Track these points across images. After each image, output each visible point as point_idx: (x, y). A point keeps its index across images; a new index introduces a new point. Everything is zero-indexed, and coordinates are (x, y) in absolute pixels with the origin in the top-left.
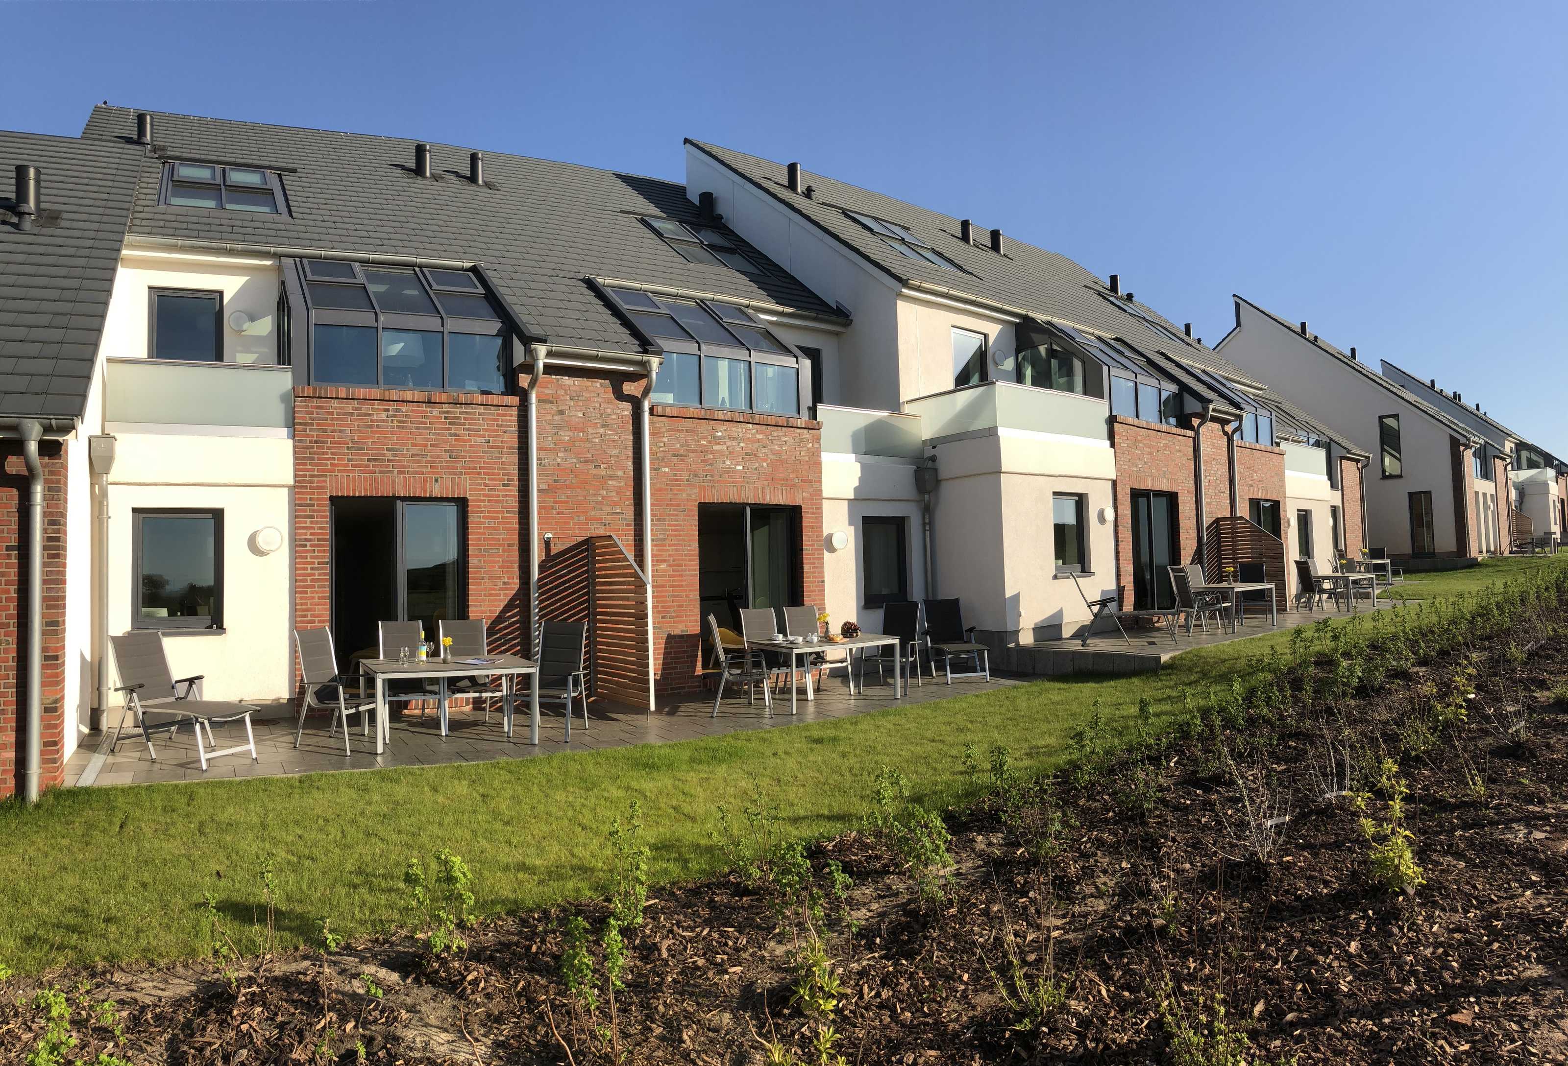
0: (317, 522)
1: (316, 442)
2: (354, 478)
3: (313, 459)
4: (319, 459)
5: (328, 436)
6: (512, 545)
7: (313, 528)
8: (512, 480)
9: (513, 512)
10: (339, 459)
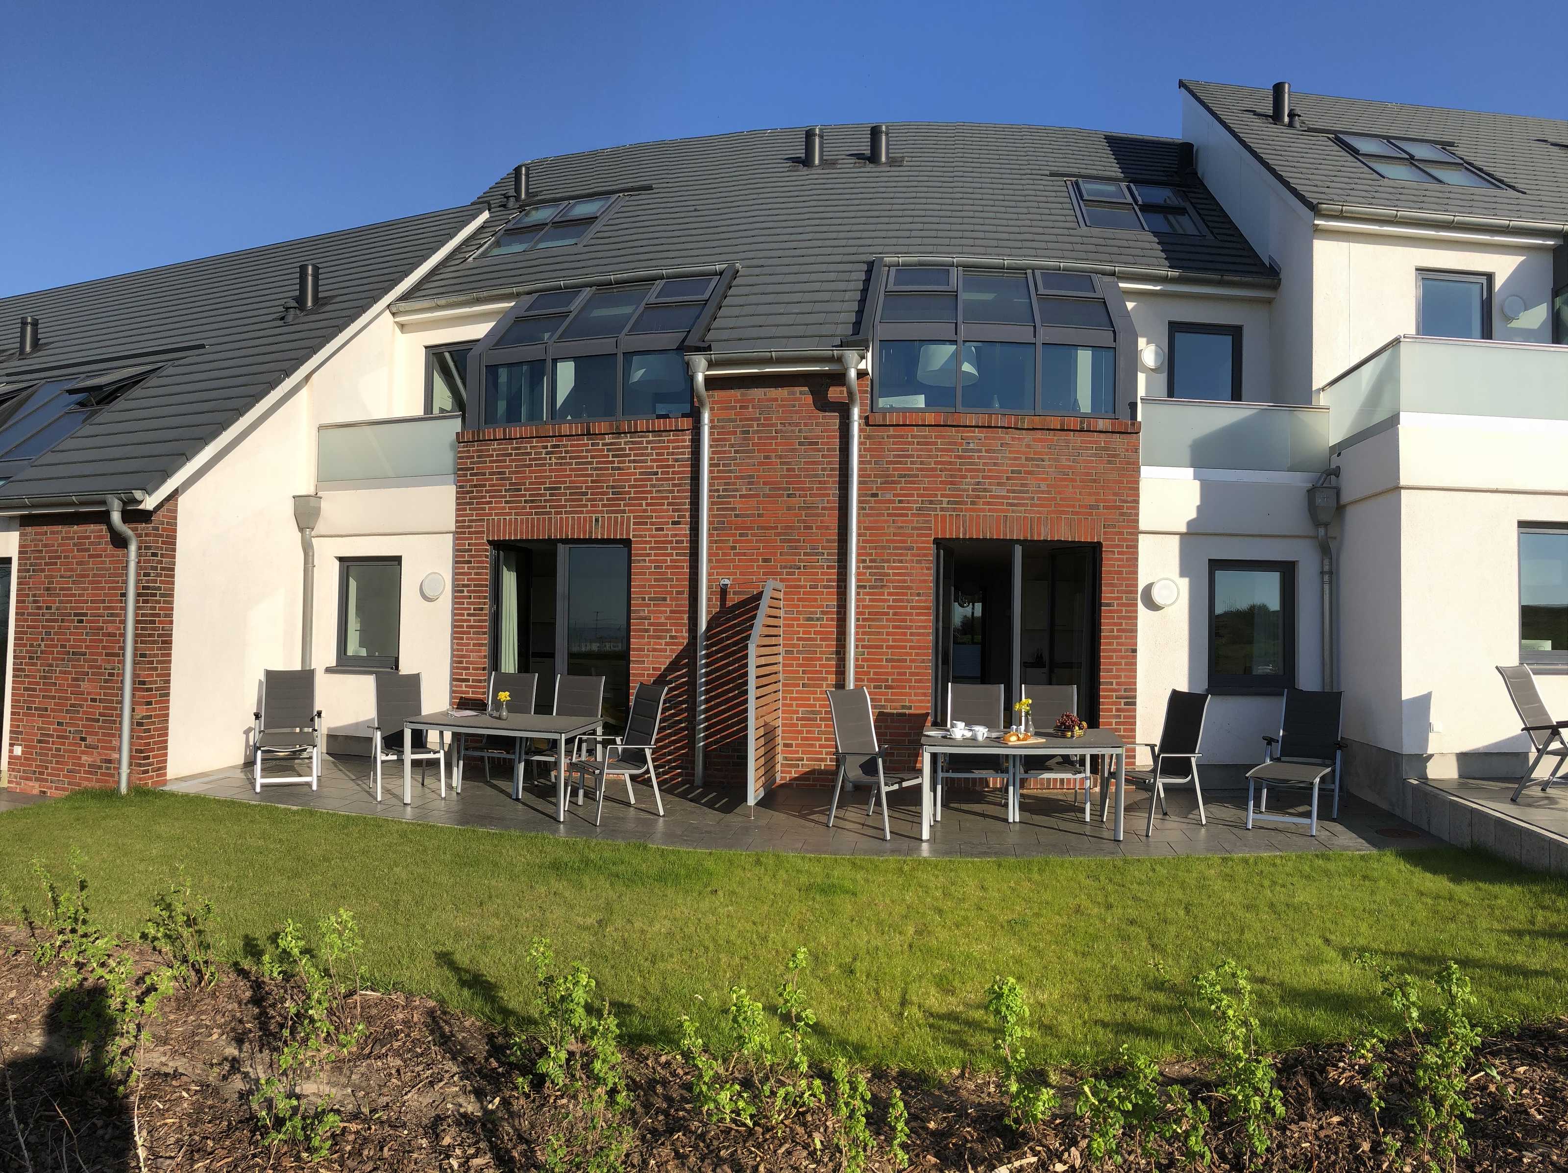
0: (474, 568)
1: (475, 486)
2: (510, 520)
3: (472, 503)
4: (478, 503)
5: (487, 480)
6: (682, 593)
7: (470, 574)
8: (684, 517)
9: (684, 554)
10: (496, 502)
